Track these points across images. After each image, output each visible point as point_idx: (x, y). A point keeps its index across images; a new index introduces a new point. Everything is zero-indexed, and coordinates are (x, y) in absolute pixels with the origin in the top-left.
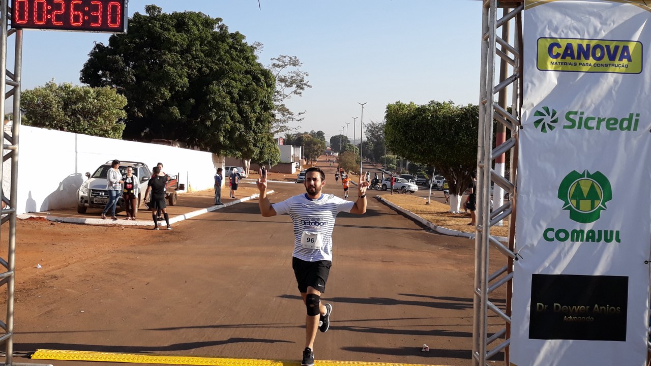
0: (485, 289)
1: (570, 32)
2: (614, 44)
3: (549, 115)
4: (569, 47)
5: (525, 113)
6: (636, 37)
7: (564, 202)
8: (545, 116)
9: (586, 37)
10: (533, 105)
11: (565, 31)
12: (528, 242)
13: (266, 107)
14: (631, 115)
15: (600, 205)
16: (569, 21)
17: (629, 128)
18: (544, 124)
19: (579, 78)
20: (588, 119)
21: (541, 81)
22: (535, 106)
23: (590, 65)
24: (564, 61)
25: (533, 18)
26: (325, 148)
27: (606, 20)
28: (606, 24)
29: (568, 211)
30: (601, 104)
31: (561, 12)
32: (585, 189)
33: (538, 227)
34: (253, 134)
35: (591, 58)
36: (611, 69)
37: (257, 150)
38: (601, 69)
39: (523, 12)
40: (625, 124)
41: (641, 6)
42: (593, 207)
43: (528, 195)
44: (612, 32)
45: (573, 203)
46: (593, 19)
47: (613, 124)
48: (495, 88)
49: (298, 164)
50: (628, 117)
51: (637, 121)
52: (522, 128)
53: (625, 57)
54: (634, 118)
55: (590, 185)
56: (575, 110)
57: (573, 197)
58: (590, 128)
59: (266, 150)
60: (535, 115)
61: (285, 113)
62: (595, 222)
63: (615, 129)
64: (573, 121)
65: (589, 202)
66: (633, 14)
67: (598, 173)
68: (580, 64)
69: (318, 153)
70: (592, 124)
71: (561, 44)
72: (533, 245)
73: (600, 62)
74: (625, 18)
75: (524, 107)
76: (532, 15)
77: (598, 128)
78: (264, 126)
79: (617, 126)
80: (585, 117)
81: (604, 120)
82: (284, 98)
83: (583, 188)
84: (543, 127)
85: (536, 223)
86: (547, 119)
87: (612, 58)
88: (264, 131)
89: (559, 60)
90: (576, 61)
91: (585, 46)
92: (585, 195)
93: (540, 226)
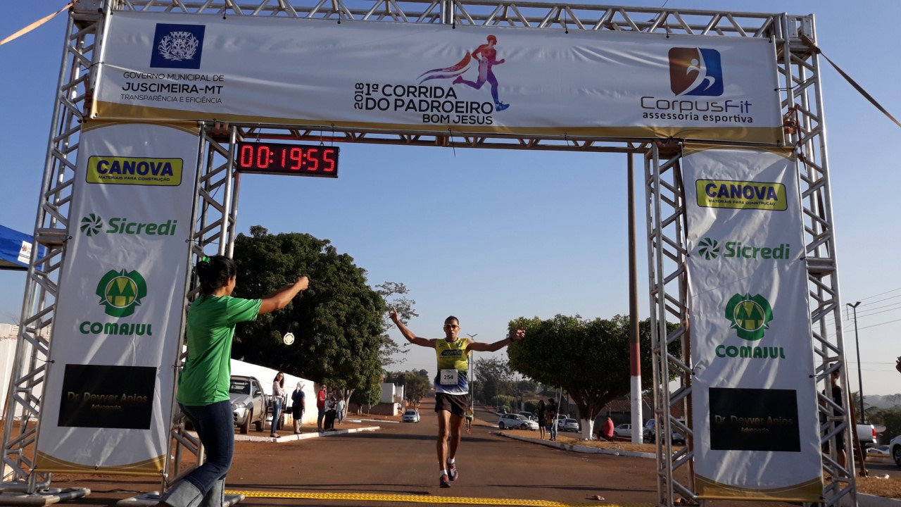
0: (667, 402)
1: (723, 175)
2: (763, 185)
3: (711, 244)
4: (723, 187)
5: (690, 243)
6: (780, 179)
7: (731, 322)
8: (707, 245)
9: (737, 179)
10: (696, 236)
11: (719, 174)
12: (703, 358)
13: (375, 331)
14: (782, 246)
15: (763, 324)
16: (721, 166)
17: (781, 256)
18: (708, 252)
19: (734, 214)
20: (745, 248)
21: (703, 215)
22: (699, 236)
23: (743, 203)
24: (720, 199)
25: (691, 164)
26: (429, 388)
27: (753, 165)
28: (753, 169)
29: (735, 330)
30: (754, 236)
31: (714, 159)
32: (749, 310)
33: (709, 343)
34: (360, 360)
35: (743, 195)
36: (761, 206)
37: (363, 379)
38: (752, 207)
39: (680, 160)
40: (778, 253)
41: (779, 155)
42: (757, 325)
43: (699, 315)
44: (758, 176)
45: (739, 323)
46: (741, 165)
47: (767, 253)
48: (662, 222)
49: (400, 406)
50: (779, 247)
51: (788, 250)
52: (688, 256)
53: (772, 197)
54: (785, 248)
55: (752, 307)
56: (733, 241)
57: (739, 317)
58: (747, 257)
59: (373, 379)
60: (699, 245)
61: (389, 345)
62: (760, 340)
63: (770, 257)
64: (732, 250)
65: (753, 321)
66: (774, 161)
67: (758, 295)
68: (734, 202)
69: (422, 393)
70: (749, 253)
71: (716, 185)
72: (707, 361)
73: (753, 200)
74: (768, 165)
75: (689, 238)
76: (689, 160)
77: (754, 257)
78: (372, 352)
79: (771, 255)
80: (742, 246)
81: (758, 249)
82: (388, 328)
83: (746, 309)
84: (707, 255)
85: (708, 339)
86: (711, 249)
87: (761, 197)
88: (372, 357)
89: (716, 197)
90: (729, 199)
91: (736, 187)
92: (749, 316)
93: (711, 342)
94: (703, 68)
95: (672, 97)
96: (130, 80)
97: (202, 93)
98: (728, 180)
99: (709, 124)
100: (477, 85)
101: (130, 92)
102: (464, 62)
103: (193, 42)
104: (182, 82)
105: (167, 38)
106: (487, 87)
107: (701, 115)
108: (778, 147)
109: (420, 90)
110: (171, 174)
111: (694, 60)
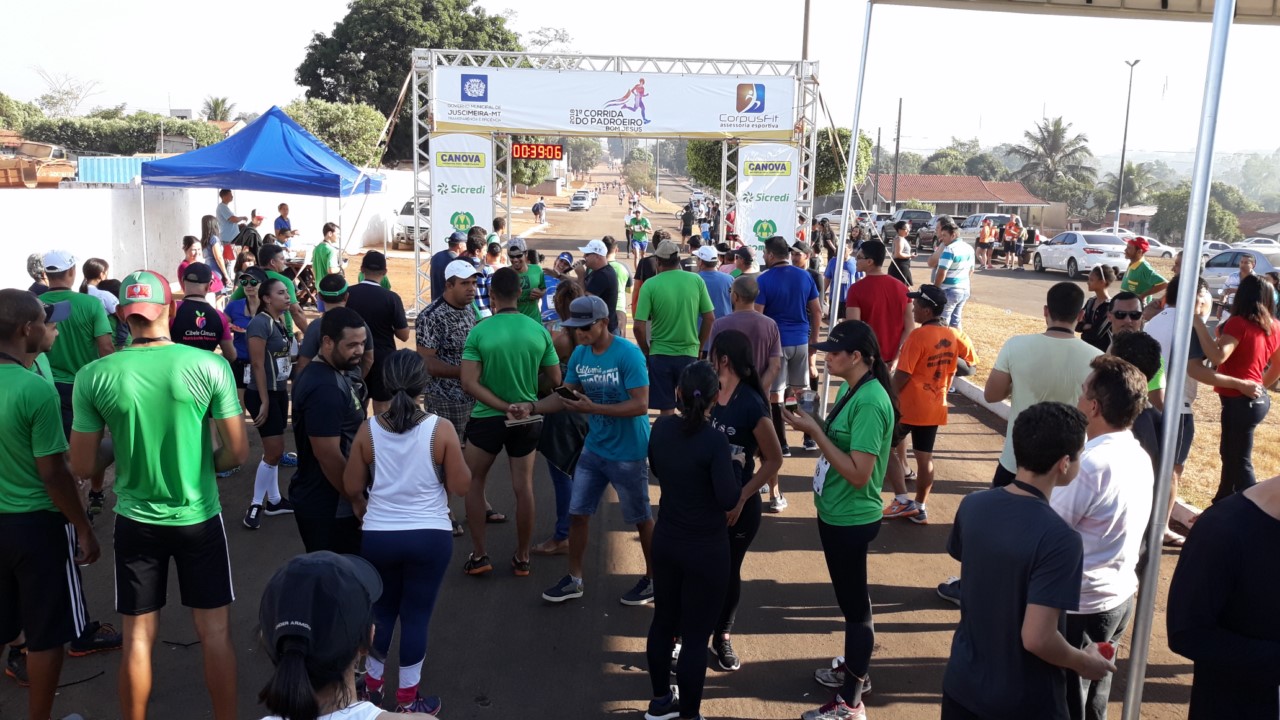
1: (758, 158)
2: (779, 163)
4: (758, 165)
7: (756, 234)
8: (747, 195)
15: (771, 234)
16: (758, 153)
19: (762, 179)
23: (767, 172)
24: (756, 171)
27: (776, 152)
28: (776, 154)
29: (757, 237)
30: (772, 190)
32: (765, 228)
35: (767, 169)
36: (777, 174)
38: (772, 174)
40: (783, 198)
41: (790, 146)
45: (759, 234)
46: (768, 151)
47: (777, 198)
50: (784, 195)
53: (783, 169)
54: (787, 195)
55: (767, 226)
57: (760, 231)
58: (767, 201)
60: (743, 195)
64: (760, 198)
65: (766, 233)
67: (770, 220)
68: (763, 172)
70: (768, 198)
71: (754, 164)
73: (772, 171)
77: (771, 200)
80: (765, 195)
81: (773, 197)
84: (747, 200)
86: (749, 197)
87: (777, 169)
89: (754, 171)
90: (761, 171)
91: (764, 165)
94: (755, 97)
95: (736, 114)
96: (451, 108)
97: (490, 116)
98: (761, 161)
99: (755, 129)
100: (634, 109)
101: (452, 116)
102: (627, 96)
103: (482, 86)
104: (479, 110)
105: (468, 83)
106: (639, 109)
107: (751, 124)
108: (790, 141)
109: (604, 113)
110: (479, 161)
111: (751, 92)
